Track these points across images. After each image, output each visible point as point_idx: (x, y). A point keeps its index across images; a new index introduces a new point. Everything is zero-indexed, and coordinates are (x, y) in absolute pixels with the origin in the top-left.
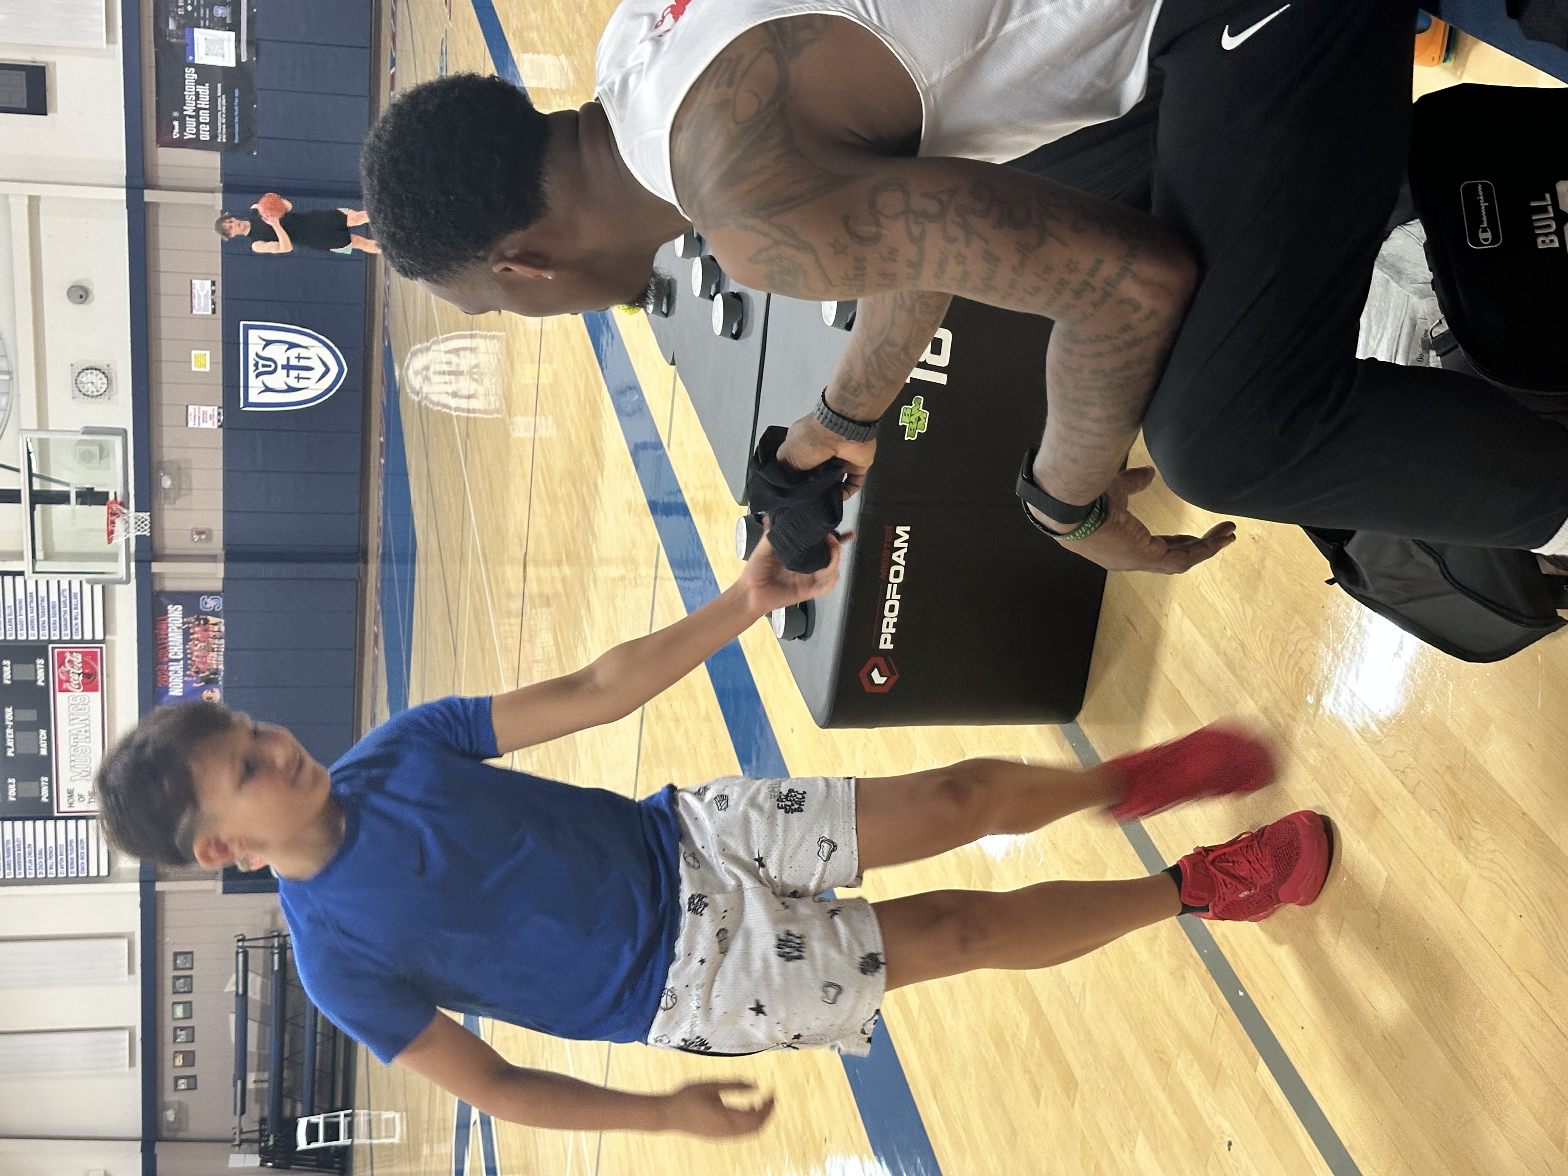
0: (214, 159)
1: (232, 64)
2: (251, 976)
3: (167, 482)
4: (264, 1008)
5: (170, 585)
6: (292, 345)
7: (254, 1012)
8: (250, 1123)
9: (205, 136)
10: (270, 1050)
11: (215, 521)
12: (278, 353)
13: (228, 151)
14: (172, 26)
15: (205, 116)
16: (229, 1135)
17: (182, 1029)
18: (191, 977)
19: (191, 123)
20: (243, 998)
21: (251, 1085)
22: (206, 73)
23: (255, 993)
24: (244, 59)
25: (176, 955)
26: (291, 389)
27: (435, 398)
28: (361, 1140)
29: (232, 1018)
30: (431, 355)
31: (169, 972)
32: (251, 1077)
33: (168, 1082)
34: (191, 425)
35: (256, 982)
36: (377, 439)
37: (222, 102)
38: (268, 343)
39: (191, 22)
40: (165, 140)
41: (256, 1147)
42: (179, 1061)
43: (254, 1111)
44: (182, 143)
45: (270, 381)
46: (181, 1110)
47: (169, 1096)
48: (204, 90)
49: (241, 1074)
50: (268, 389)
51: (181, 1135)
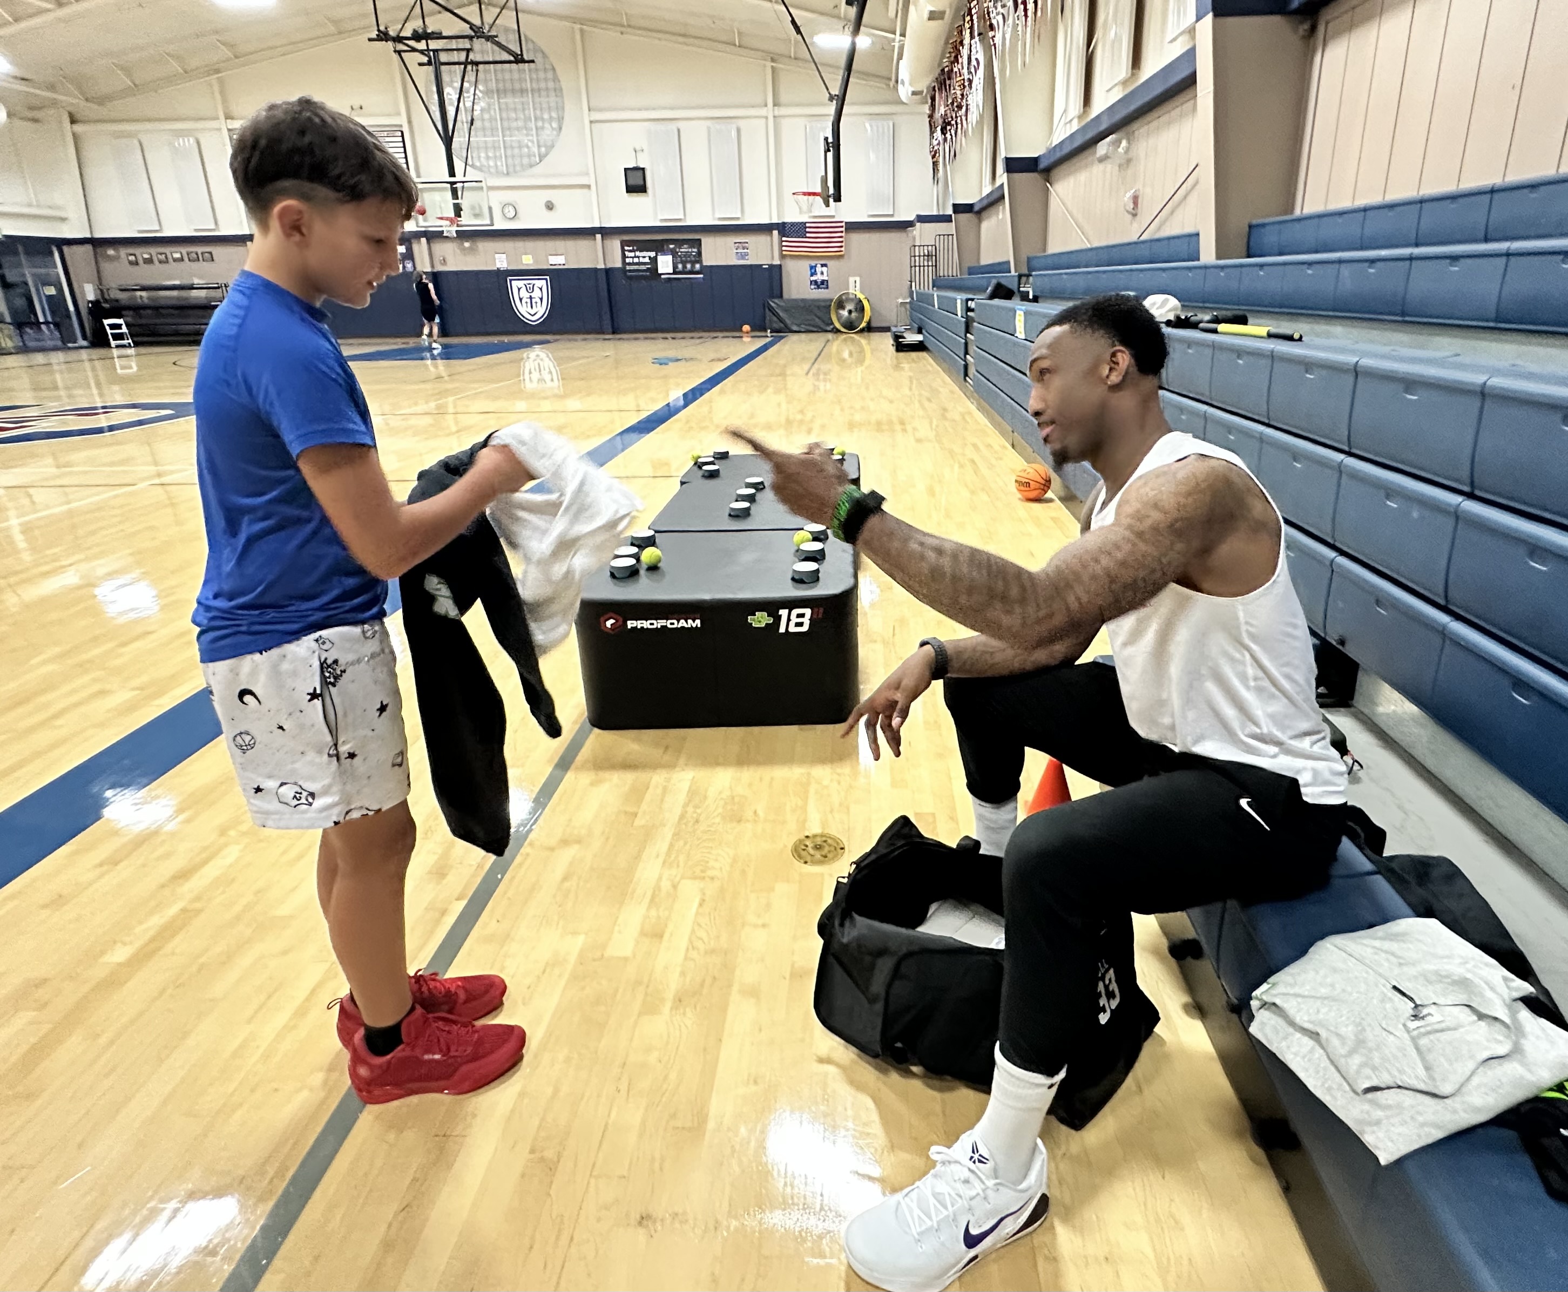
0: (619, 264)
1: (660, 272)
2: (205, 291)
3: (467, 245)
4: (186, 299)
5: (415, 247)
6: (541, 299)
7: (184, 293)
8: (115, 294)
9: (628, 260)
10: (163, 303)
11: (451, 267)
12: (536, 294)
13: (623, 270)
14: (672, 246)
15: (636, 260)
16: (104, 282)
17: (166, 257)
18: (199, 260)
19: (632, 254)
20: (191, 287)
21: (139, 293)
22: (654, 261)
23: (194, 293)
24: (663, 276)
25: (210, 253)
26: (521, 300)
27: (527, 364)
28: (115, 352)
29: (177, 282)
30: (547, 359)
31: (200, 249)
32: (144, 294)
33: (131, 251)
34: (497, 256)
35: (203, 293)
36: (506, 339)
37: (643, 267)
38: (541, 289)
39: (674, 254)
40: (624, 244)
41: (100, 297)
42: (146, 256)
43: (123, 296)
44: (623, 251)
45: (523, 291)
46: (117, 258)
47: (123, 252)
48: (647, 260)
49: (143, 289)
50: (519, 289)
51: (100, 259)
